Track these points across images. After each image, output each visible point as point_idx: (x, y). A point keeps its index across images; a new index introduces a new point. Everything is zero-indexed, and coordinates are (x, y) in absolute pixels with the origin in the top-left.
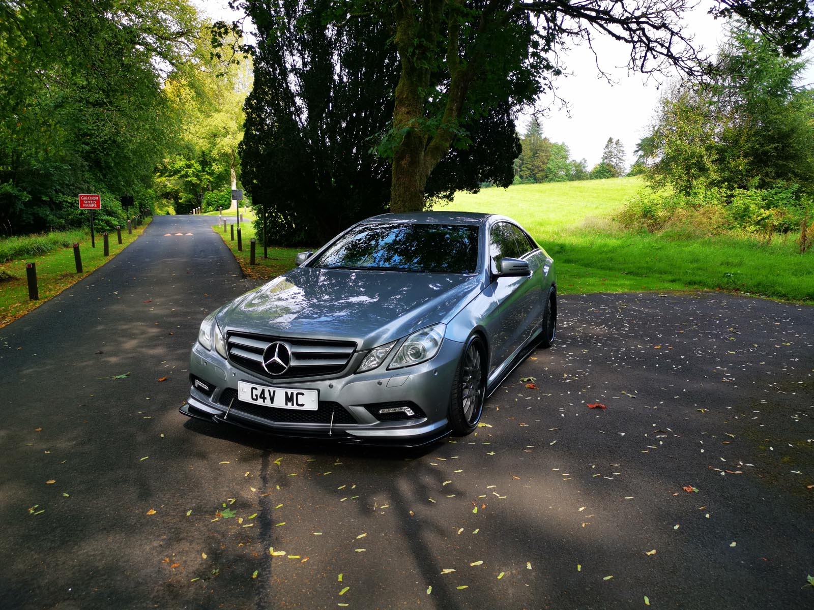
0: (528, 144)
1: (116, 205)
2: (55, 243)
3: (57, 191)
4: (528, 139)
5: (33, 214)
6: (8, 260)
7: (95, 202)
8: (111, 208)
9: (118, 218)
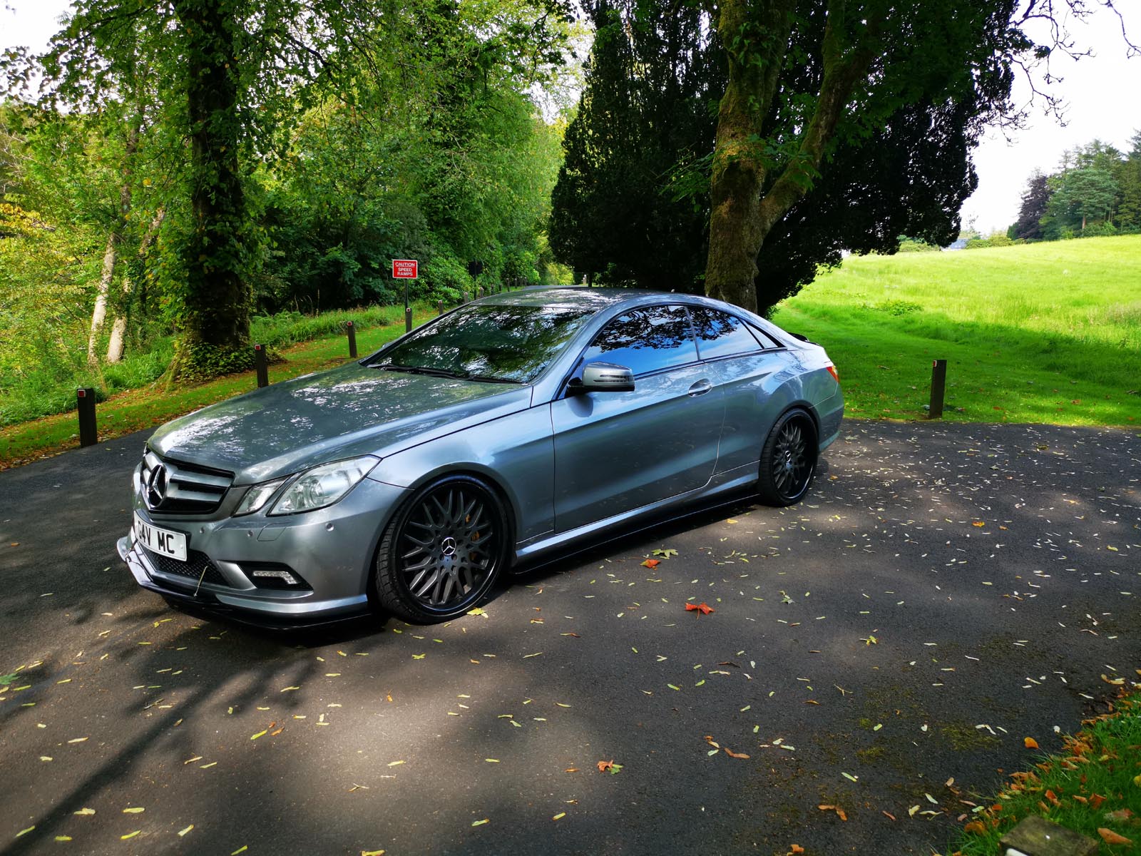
0: (1135, 168)
1: (461, 274)
2: (370, 319)
3: (389, 257)
4: (1136, 160)
5: (363, 287)
6: (308, 339)
7: (411, 270)
8: (452, 276)
9: (459, 289)
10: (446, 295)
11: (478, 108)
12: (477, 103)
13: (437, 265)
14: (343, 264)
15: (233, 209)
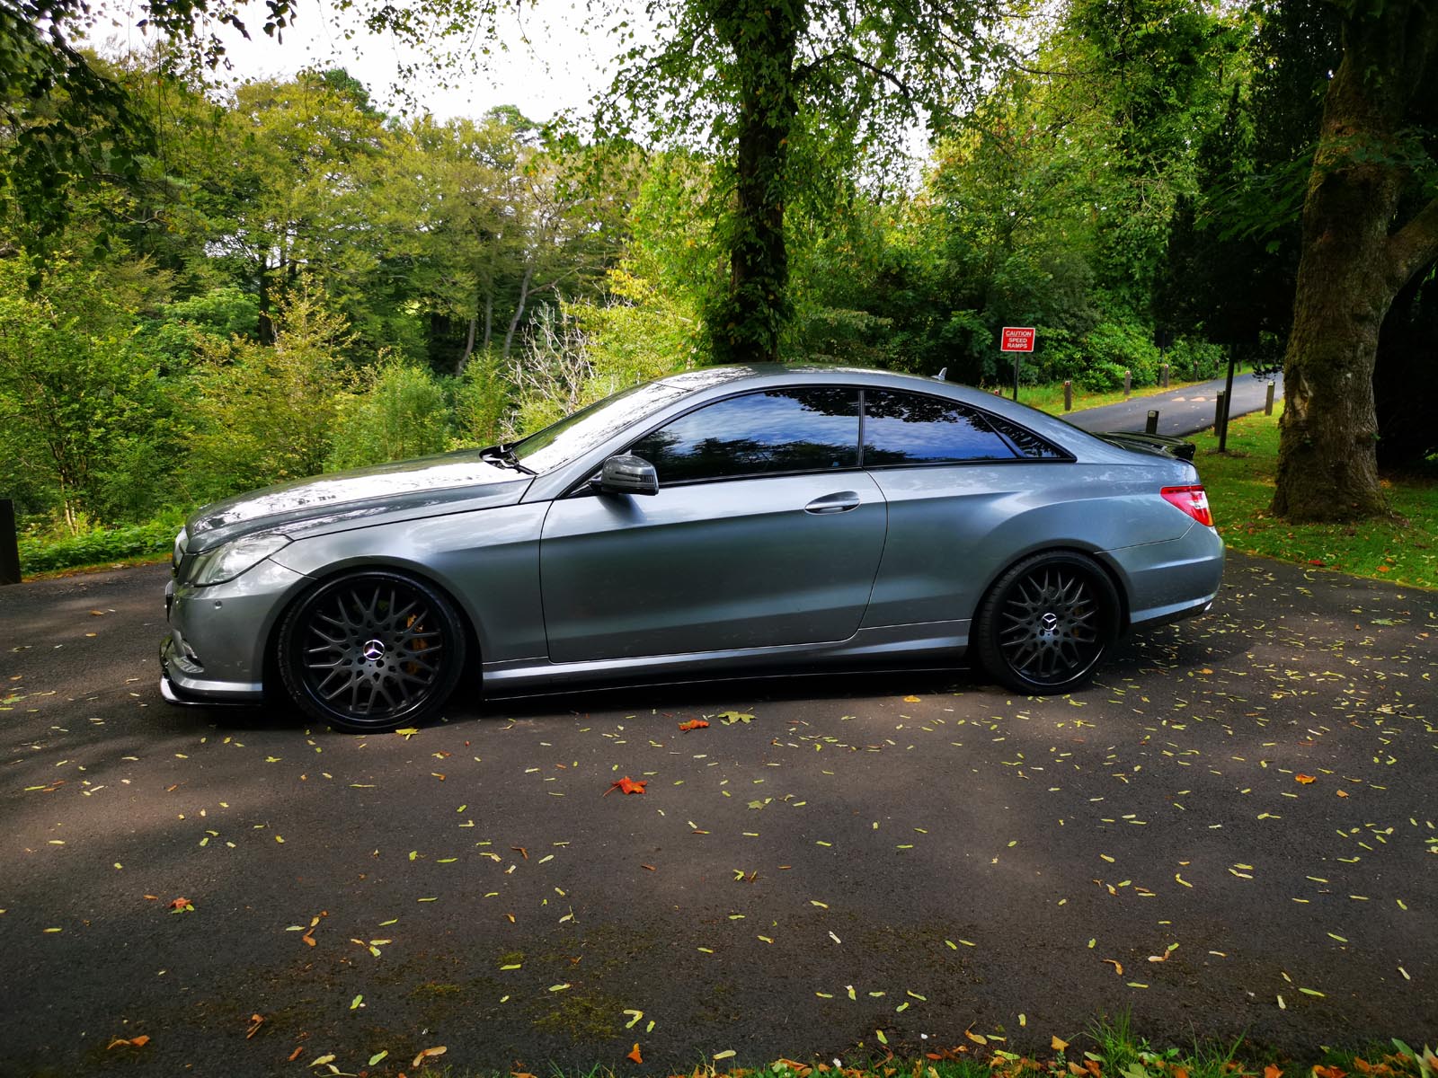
7: (1026, 340)
10: (1109, 375)
11: (1194, 116)
12: (1193, 110)
13: (1102, 334)
14: (971, 332)
15: (772, 271)
